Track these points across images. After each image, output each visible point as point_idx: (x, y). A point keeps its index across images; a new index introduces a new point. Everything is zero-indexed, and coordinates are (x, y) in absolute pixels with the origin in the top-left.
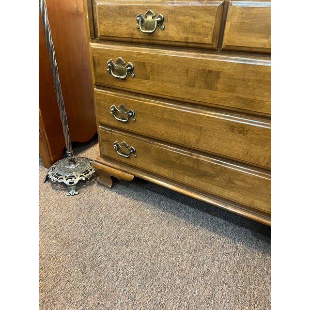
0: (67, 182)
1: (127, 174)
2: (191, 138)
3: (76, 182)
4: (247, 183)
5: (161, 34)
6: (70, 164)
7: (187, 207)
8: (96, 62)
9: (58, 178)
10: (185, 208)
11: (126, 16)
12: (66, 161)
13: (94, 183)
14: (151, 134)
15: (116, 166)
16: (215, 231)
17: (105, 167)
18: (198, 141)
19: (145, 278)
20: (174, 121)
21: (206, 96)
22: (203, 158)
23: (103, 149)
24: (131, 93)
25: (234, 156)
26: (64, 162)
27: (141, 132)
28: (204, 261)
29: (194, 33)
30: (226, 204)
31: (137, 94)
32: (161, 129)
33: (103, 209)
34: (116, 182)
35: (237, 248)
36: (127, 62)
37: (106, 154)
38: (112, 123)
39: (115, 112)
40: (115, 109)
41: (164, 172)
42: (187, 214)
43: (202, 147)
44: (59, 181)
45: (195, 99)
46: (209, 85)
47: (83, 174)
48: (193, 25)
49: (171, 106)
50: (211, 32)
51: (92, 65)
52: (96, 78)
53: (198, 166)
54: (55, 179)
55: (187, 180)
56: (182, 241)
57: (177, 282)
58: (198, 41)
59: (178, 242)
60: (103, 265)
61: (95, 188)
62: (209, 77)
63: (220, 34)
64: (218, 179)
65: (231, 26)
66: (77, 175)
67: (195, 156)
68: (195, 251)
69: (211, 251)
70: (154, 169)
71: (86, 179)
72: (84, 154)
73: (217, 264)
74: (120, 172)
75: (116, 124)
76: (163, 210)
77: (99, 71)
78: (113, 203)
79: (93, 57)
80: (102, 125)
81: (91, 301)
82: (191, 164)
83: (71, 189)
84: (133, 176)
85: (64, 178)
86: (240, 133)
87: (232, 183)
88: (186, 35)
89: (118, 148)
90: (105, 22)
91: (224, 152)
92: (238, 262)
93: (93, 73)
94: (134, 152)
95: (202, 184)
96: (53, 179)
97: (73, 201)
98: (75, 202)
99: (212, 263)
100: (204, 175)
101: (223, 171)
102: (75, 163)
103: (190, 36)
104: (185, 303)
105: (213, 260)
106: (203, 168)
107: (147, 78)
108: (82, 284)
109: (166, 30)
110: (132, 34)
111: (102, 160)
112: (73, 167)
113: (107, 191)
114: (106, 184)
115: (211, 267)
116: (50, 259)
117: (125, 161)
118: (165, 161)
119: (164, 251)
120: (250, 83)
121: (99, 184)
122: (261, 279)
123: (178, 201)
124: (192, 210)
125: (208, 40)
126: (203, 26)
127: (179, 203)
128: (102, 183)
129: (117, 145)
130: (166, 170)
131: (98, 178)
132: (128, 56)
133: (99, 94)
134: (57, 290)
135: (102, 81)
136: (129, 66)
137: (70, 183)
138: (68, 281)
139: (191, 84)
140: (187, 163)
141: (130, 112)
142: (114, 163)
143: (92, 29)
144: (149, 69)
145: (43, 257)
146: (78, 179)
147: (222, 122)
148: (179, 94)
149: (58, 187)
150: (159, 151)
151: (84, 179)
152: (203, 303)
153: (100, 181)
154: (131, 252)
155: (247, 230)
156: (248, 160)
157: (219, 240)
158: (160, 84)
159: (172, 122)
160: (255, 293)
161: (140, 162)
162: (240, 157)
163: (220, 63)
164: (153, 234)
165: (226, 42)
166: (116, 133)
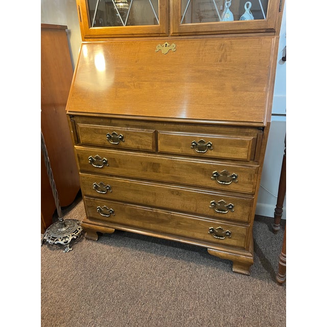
0: (62, 242)
1: (109, 229)
2: (150, 199)
3: (69, 241)
4: (187, 223)
5: (122, 144)
6: (62, 228)
7: (156, 245)
8: (80, 157)
9: (54, 240)
10: (155, 246)
11: (100, 133)
12: (57, 225)
13: (83, 239)
14: (124, 199)
15: (100, 224)
16: (176, 258)
17: (91, 226)
18: (155, 201)
19: (133, 299)
20: (138, 191)
21: (154, 176)
22: (159, 211)
23: (89, 213)
24: (107, 175)
25: (177, 208)
26: (56, 227)
27: (117, 198)
28: (170, 279)
29: (141, 145)
30: (179, 239)
31: (112, 176)
32: (130, 196)
33: (95, 258)
34: (101, 235)
35: (191, 267)
36: (102, 158)
37: (91, 216)
38: (95, 195)
39: (97, 187)
40: (96, 186)
41: (136, 223)
42: (156, 250)
43: (158, 204)
44: (56, 243)
45: (149, 178)
46: (155, 170)
47: (74, 234)
48: (141, 141)
49: (135, 182)
50: (151, 145)
51: (77, 159)
52: (80, 167)
53: (158, 216)
54: (52, 241)
55: (152, 226)
56: (154, 269)
57: (153, 297)
58: (145, 148)
59: (152, 271)
60: (102, 297)
61: (85, 243)
62: (155, 166)
63: (156, 145)
64: (171, 223)
65: (161, 143)
66: (69, 235)
67: (155, 210)
68: (164, 274)
69: (174, 272)
70: (129, 222)
71: (77, 237)
72: (69, 215)
73: (178, 279)
74: (103, 228)
75: (98, 195)
76: (139, 250)
77: (82, 163)
78: (101, 252)
79: (78, 155)
80: (86, 196)
81: (99, 320)
82: (153, 216)
83: (65, 248)
84: (114, 230)
85: (59, 239)
86: (177, 195)
87: (180, 224)
88: (137, 145)
89: (101, 211)
90: (85, 136)
91: (171, 206)
92: (192, 275)
93: (78, 164)
94: (113, 212)
95: (162, 227)
96: (50, 241)
97: (70, 256)
98: (71, 257)
99: (175, 279)
100: (162, 222)
101: (173, 217)
102: (65, 226)
103: (140, 146)
104: (160, 307)
105: (176, 278)
106: (161, 217)
107: (118, 167)
108: (90, 312)
109: (125, 142)
110: (104, 143)
111: (88, 221)
112: (64, 229)
113: (94, 244)
114: (93, 238)
115: (175, 282)
116: (63, 301)
117: (107, 219)
118: (135, 216)
119: (142, 279)
120: (176, 169)
121: (87, 239)
122: (205, 283)
123: (149, 241)
124: (159, 246)
125: (150, 148)
126: (146, 142)
127: (150, 243)
128: (90, 237)
129: (100, 209)
130: (137, 222)
131: (86, 234)
132: (103, 155)
133: (84, 177)
134: (74, 319)
135: (85, 169)
136: (104, 160)
137: (65, 243)
138: (80, 312)
139: (145, 170)
140: (151, 215)
141: (108, 187)
142: (98, 222)
143: (76, 138)
144: (117, 162)
145: (57, 301)
146: (71, 238)
147: (166, 189)
148: (138, 175)
149: (54, 247)
150: (131, 210)
151: (75, 238)
152: (170, 305)
153: (87, 236)
154: (120, 284)
155: (197, 253)
156: (185, 209)
157: (179, 263)
158: (126, 170)
159: (136, 191)
160: (202, 292)
161: (118, 219)
162: (180, 208)
163: (159, 159)
164: (134, 269)
165: (160, 149)
166: (99, 201)
